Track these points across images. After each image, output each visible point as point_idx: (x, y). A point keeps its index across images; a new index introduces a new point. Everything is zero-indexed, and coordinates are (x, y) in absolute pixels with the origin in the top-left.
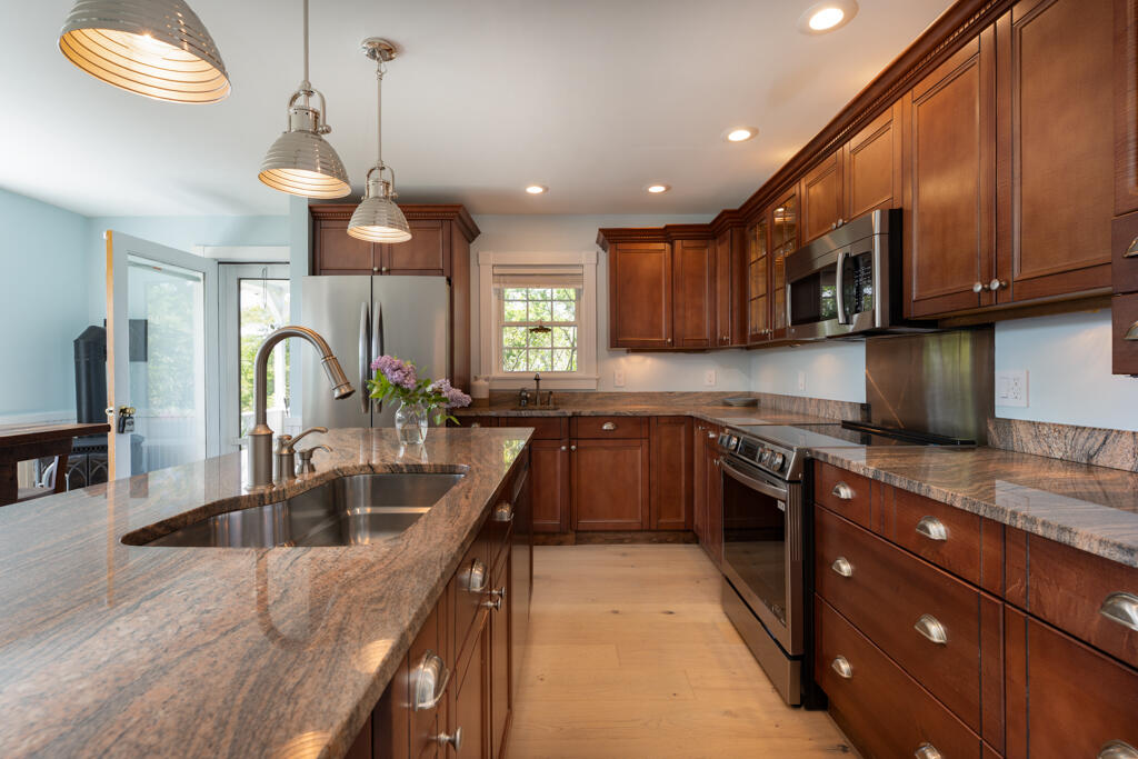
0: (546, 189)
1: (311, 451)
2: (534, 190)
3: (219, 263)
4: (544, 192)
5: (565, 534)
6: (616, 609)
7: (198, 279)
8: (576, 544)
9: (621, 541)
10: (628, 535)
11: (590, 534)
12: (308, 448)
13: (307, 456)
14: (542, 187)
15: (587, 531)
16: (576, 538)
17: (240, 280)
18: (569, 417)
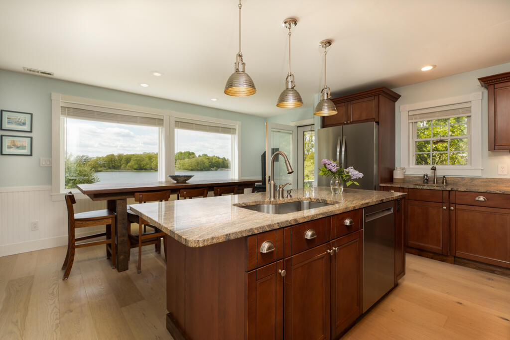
0: (435, 66)
1: (290, 191)
2: (427, 68)
3: (298, 127)
4: (433, 68)
5: (447, 256)
6: (461, 302)
7: (291, 134)
8: (454, 264)
9: (493, 272)
10: (498, 270)
11: (466, 261)
12: (290, 189)
13: (289, 192)
14: (432, 65)
15: (464, 259)
16: (455, 261)
17: (304, 132)
18: (450, 191)
